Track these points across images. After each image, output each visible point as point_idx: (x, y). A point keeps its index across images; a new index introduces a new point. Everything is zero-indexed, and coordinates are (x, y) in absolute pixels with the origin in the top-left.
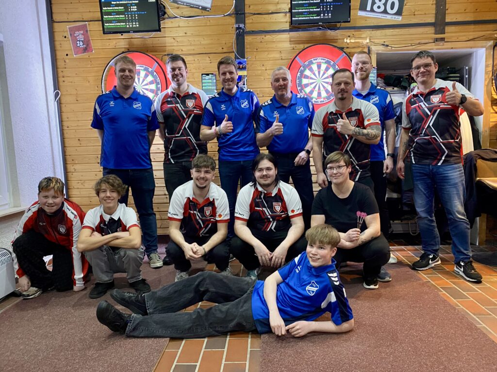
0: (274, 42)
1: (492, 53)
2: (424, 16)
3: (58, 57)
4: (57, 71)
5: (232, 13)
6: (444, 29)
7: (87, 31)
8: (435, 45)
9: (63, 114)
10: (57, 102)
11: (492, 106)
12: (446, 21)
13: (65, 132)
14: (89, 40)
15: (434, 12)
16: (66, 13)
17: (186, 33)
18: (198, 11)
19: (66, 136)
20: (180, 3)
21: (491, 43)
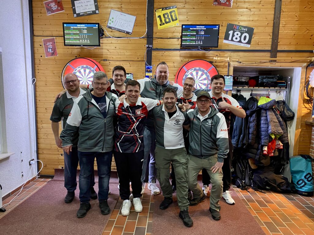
0: (170, 56)
1: (305, 71)
2: (264, 45)
3: (36, 57)
4: (35, 66)
5: (145, 36)
6: (276, 54)
7: (54, 43)
8: (270, 64)
9: (37, 92)
10: (34, 85)
11: (303, 103)
12: (278, 50)
13: (38, 103)
14: (55, 49)
15: (271, 43)
16: (42, 31)
17: (116, 47)
18: (124, 35)
19: (38, 106)
20: (113, 28)
21: (305, 64)
